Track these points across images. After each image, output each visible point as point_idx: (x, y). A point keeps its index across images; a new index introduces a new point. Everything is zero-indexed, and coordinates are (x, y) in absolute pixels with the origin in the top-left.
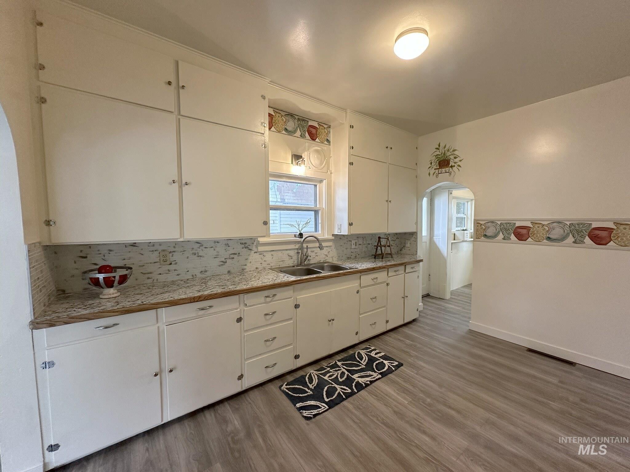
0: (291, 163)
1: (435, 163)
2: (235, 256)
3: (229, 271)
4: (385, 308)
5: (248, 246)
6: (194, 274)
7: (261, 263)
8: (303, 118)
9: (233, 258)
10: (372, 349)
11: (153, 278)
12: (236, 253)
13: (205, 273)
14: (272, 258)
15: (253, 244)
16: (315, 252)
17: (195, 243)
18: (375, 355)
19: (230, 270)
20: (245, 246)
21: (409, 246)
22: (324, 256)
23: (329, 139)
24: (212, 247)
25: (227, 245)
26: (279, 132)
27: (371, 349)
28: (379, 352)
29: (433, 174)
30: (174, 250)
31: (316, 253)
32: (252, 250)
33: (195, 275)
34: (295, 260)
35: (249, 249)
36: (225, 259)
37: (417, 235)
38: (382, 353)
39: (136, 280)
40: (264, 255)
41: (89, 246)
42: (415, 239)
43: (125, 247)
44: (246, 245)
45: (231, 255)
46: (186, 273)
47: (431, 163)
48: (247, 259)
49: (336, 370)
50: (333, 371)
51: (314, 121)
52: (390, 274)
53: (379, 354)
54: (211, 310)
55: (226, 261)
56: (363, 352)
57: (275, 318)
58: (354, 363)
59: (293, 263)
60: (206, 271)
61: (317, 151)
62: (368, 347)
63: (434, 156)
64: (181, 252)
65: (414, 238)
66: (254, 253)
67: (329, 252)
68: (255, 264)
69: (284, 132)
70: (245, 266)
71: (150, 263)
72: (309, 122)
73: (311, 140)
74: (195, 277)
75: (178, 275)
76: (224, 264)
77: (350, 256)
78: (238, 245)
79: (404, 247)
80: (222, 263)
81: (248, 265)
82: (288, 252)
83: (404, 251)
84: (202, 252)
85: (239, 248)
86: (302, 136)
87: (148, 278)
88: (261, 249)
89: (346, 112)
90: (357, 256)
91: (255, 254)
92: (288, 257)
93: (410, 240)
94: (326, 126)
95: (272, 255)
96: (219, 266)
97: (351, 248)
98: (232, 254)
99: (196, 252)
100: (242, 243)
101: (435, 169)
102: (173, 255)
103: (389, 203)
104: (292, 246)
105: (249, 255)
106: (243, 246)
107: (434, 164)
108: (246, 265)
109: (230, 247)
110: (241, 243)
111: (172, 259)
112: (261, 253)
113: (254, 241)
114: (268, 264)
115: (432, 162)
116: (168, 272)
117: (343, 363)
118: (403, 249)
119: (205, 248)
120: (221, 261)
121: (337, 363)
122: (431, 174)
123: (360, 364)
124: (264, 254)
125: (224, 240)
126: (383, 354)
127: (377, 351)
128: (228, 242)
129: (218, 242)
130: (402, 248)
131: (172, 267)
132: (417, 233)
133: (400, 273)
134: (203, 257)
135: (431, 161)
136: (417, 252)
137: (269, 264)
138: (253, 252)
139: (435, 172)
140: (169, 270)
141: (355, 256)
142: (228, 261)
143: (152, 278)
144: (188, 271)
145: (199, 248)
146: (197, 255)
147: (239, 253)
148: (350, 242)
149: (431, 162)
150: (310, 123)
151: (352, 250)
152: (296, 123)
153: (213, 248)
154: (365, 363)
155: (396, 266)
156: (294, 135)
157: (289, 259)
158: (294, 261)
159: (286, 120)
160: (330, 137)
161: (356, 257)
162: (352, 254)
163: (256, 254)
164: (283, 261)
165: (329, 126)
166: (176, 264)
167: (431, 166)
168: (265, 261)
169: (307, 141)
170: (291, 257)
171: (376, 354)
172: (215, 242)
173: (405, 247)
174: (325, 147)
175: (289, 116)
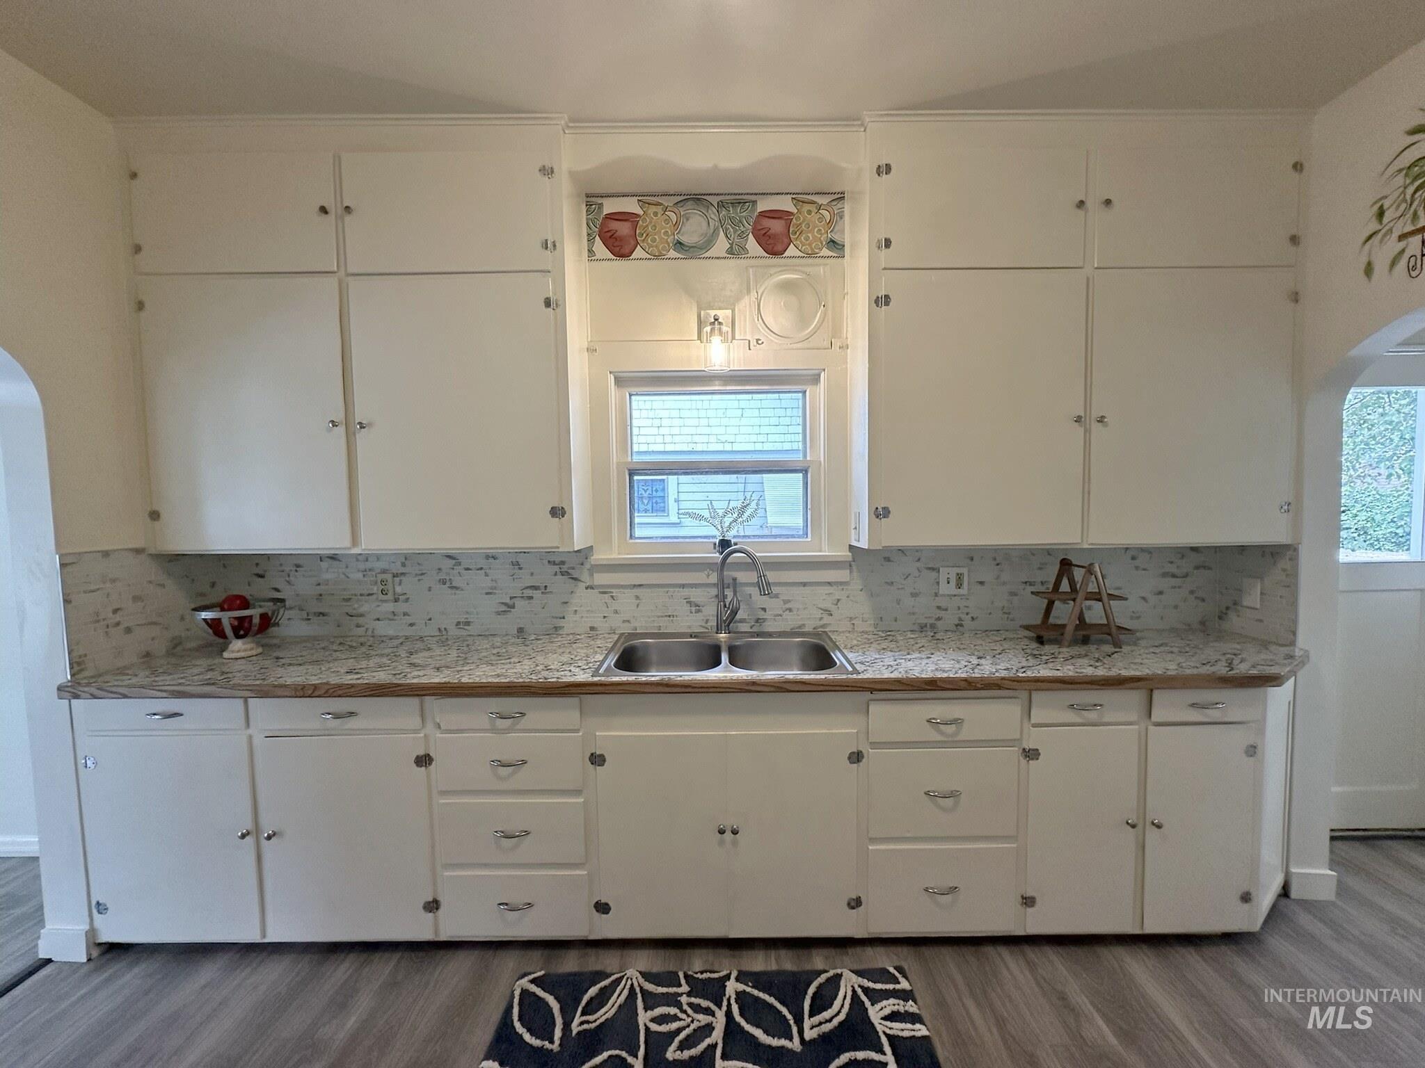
0: (696, 338)
1: (1403, 206)
2: (536, 594)
3: (520, 628)
4: (1015, 845)
5: (569, 571)
6: (442, 628)
7: (605, 617)
8: (737, 197)
9: (531, 598)
10: (898, 987)
11: (366, 626)
12: (539, 586)
13: (466, 627)
14: (638, 606)
15: (582, 564)
16: (782, 597)
17: (445, 557)
18: (885, 1018)
19: (522, 626)
20: (560, 568)
21: (1258, 606)
22: (818, 614)
23: (837, 238)
24: (481, 569)
25: (516, 564)
26: (658, 256)
27: (891, 987)
28: (913, 1014)
29: (1393, 263)
30: (403, 570)
31: (786, 602)
32: (580, 580)
33: (445, 629)
34: (709, 615)
35: (572, 578)
36: (511, 598)
37: (1294, 559)
38: (918, 1026)
39: (339, 626)
40: (612, 597)
41: (268, 557)
42: (1287, 575)
43: (319, 560)
44: (565, 568)
45: (524, 589)
46: (426, 623)
47: (1381, 214)
48: (566, 603)
49: (699, 1005)
50: (690, 1005)
51: (778, 196)
52: (1038, 715)
53: (903, 1026)
54: (352, 723)
55: (514, 603)
56: (850, 982)
57: (522, 778)
58: (780, 1012)
59: (704, 624)
60: (468, 623)
61: (787, 287)
62: (892, 970)
63: (1400, 171)
64: (415, 577)
65: (1284, 570)
66: (587, 588)
67: (838, 600)
68: (587, 617)
69: (672, 254)
70: (562, 620)
71: (361, 595)
72: (758, 203)
73: (766, 255)
74: (444, 633)
75: (411, 625)
76: (510, 611)
77: (932, 621)
78: (543, 565)
79: (1235, 604)
80: (504, 608)
81: (570, 618)
82: (686, 592)
83: (1235, 622)
84: (460, 578)
85: (545, 575)
86: (735, 251)
87: (358, 626)
88: (601, 579)
89: (862, 125)
90: (967, 622)
91: (589, 590)
92: (687, 607)
93: (1262, 579)
94: (823, 200)
95: (637, 597)
96: (498, 613)
97: (936, 595)
98: (527, 588)
99: (448, 578)
100: (554, 562)
101: (1402, 237)
102: (401, 580)
103: (1096, 427)
104: (700, 577)
105: (572, 592)
106: (556, 568)
107: (1399, 214)
108: (564, 618)
109: (522, 571)
110: (549, 562)
111: (399, 589)
112: (605, 590)
113: (587, 558)
114: (624, 621)
115: (1385, 207)
116: (391, 616)
117: (749, 989)
118: (1232, 615)
119: (467, 569)
120: (503, 603)
121: (729, 979)
122: (1380, 267)
123: (795, 1030)
124: (613, 593)
125: (509, 552)
126: (918, 1034)
127: (911, 1007)
128: (516, 561)
129: (494, 558)
130: (1227, 608)
131: (401, 607)
132: (1296, 550)
133: (1106, 719)
134: (462, 590)
135: (1376, 207)
136: (1294, 633)
137: (628, 621)
138: (582, 586)
139: (1403, 251)
140: (393, 612)
141: (957, 622)
142: (519, 603)
143: (363, 626)
144: (430, 619)
145: (453, 569)
146: (448, 584)
147: (546, 587)
148: (934, 574)
149: (1382, 206)
150: (763, 205)
151: (943, 602)
152: (713, 216)
153: (483, 571)
154: (809, 1034)
155: (1070, 686)
156: (706, 255)
157: (691, 612)
158: (707, 621)
159: (679, 217)
160: (843, 231)
161: (961, 625)
162: (942, 614)
163: (592, 590)
164: (669, 616)
165: (839, 196)
166: (407, 600)
167: (1380, 227)
168: (616, 612)
169: (753, 262)
170: (697, 607)
171: (893, 1017)
172: (487, 557)
173: (1239, 608)
174: (822, 268)
175: (689, 203)
